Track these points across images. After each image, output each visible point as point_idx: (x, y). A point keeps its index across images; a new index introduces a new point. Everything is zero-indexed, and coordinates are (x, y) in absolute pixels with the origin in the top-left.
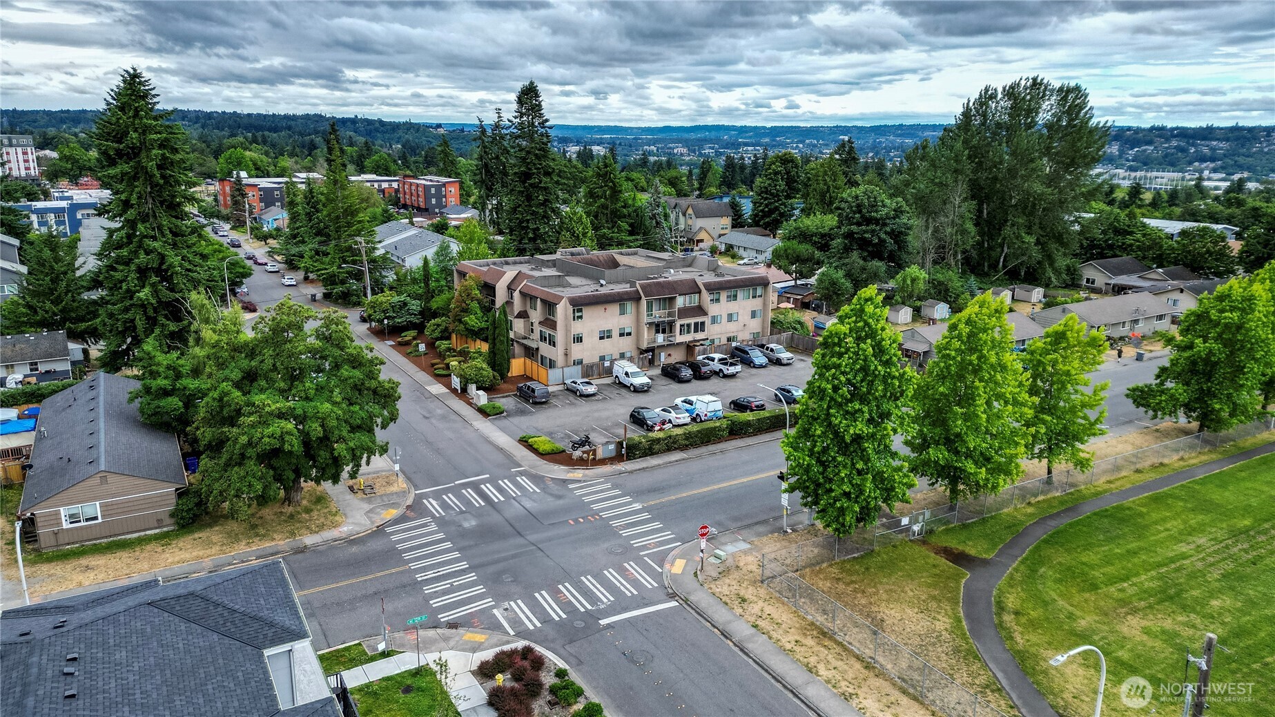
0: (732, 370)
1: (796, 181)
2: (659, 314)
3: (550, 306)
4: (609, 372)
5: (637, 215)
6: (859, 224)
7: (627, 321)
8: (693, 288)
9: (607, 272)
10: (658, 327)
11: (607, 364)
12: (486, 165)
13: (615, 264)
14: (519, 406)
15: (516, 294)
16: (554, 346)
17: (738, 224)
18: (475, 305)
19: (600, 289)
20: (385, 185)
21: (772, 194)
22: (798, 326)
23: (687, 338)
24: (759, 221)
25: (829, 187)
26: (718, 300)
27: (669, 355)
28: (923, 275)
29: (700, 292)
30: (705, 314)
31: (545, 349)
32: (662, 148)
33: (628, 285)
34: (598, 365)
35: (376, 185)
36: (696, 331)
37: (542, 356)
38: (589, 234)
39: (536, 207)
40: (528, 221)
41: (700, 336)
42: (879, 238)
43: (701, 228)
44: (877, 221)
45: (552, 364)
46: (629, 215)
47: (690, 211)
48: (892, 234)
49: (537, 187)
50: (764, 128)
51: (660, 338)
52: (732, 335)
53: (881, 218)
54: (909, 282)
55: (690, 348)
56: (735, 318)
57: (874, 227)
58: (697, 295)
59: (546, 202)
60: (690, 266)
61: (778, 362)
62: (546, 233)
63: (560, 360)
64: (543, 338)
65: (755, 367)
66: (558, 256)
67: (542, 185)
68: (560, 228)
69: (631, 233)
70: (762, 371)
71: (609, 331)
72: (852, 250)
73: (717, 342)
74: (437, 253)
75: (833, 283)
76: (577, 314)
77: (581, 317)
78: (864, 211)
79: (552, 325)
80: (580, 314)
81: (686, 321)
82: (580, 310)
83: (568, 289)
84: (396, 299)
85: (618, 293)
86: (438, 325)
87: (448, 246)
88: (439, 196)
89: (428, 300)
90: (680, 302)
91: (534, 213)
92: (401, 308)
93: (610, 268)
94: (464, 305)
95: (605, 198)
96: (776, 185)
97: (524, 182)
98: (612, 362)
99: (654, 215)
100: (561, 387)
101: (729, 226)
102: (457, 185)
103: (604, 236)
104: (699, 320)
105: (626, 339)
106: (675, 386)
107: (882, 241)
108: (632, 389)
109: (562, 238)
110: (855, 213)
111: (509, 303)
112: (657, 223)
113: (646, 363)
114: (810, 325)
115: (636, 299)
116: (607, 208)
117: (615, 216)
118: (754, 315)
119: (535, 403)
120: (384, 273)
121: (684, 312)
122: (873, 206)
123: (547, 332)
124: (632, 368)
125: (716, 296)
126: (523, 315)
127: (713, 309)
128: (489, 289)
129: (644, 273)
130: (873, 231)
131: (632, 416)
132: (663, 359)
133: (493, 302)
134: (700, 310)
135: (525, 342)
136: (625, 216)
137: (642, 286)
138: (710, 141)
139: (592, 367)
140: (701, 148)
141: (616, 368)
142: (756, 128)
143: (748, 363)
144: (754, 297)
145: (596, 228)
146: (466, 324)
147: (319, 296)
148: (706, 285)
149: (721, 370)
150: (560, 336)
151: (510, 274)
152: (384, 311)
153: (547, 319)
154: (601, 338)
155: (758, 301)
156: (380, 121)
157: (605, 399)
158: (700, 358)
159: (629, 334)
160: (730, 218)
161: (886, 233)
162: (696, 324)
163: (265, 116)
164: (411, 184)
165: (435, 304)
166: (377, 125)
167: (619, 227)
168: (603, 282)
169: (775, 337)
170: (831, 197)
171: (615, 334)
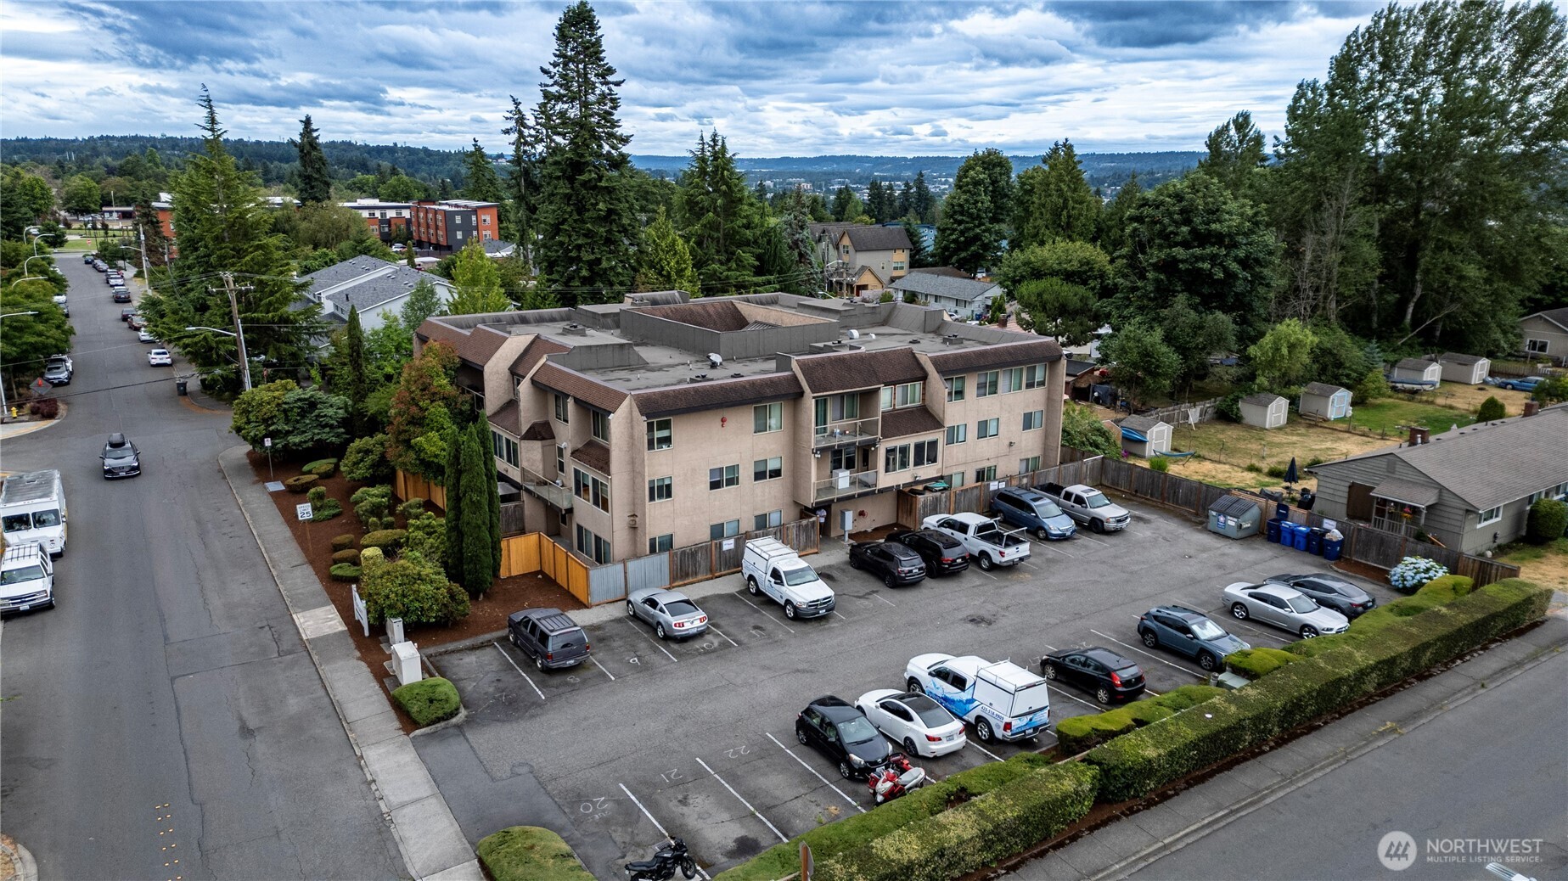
0: (1012, 554)
1: (1006, 196)
2: (841, 430)
3: (596, 415)
4: (733, 562)
5: (769, 242)
6: (1186, 245)
7: (770, 445)
8: (910, 370)
9: (726, 337)
10: (839, 458)
11: (728, 545)
12: (526, 172)
13: (740, 322)
14: (508, 679)
15: (525, 387)
16: (605, 508)
17: (917, 262)
18: (438, 410)
19: (711, 373)
20: (391, 214)
21: (971, 215)
22: (1100, 440)
23: (900, 477)
24: (951, 257)
25: (1066, 200)
26: (960, 394)
27: (862, 514)
28: (1310, 338)
29: (924, 377)
30: (937, 424)
31: (585, 512)
32: (780, 183)
33: (772, 365)
34: (706, 549)
35: (378, 214)
36: (919, 462)
37: (580, 528)
38: (688, 272)
39: (593, 223)
40: (579, 247)
41: (927, 471)
42: (1225, 270)
43: (863, 268)
44: (1219, 239)
45: (601, 554)
46: (756, 242)
47: (846, 241)
48: (1244, 263)
49: (595, 187)
50: (905, 159)
51: (843, 479)
52: (986, 465)
53: (1230, 235)
54: (1285, 351)
55: (904, 497)
56: (992, 431)
57: (1215, 249)
58: (918, 385)
59: (610, 216)
60: (884, 323)
61: (1095, 527)
62: (612, 268)
63: (619, 543)
64: (580, 487)
65: (1048, 538)
66: (627, 304)
67: (603, 184)
68: (638, 262)
69: (759, 271)
70: (1066, 549)
71: (734, 469)
72: (1174, 293)
73: (956, 481)
74: (411, 305)
75: (1146, 354)
76: (658, 434)
77: (667, 440)
78: (1197, 220)
79: (600, 459)
80: (665, 433)
81: (898, 442)
82: (665, 425)
83: (641, 374)
84: (297, 392)
85: (753, 384)
86: (367, 452)
87: (432, 292)
88: (467, 228)
89: (360, 396)
90: (886, 399)
91: (588, 234)
92: (303, 413)
93: (729, 329)
94: (414, 410)
95: (715, 212)
96: (977, 202)
97: (571, 180)
98: (742, 539)
99: (796, 243)
100: (618, 611)
101: (906, 265)
102: (495, 211)
103: (713, 275)
104: (926, 437)
105: (768, 483)
106: (887, 599)
107: (1230, 276)
108: (790, 612)
109: (640, 278)
110: (1177, 224)
111: (511, 405)
112: (801, 255)
113: (815, 535)
114: (1117, 433)
115: (794, 396)
116: (718, 230)
117: (732, 243)
118: (1028, 422)
119: (548, 671)
120: (312, 342)
121: (897, 422)
122: (1214, 212)
123: (591, 474)
124: (787, 559)
125: (956, 386)
126: (541, 432)
127: (954, 413)
128: (470, 374)
129: (803, 340)
130: (1213, 258)
131: (802, 724)
132: (849, 526)
133: (480, 402)
134: (926, 417)
135: (543, 492)
136: (748, 243)
137: (805, 367)
138: (840, 175)
139: (694, 554)
140: (828, 183)
141: (748, 556)
142: (894, 159)
143: (1037, 532)
144: (1030, 385)
145: (698, 265)
146: (420, 450)
147: (194, 384)
148: (936, 362)
149: (984, 554)
150: (618, 485)
151: (515, 344)
152: (267, 421)
153: (590, 444)
154: (715, 485)
155: (1038, 393)
156: (425, 150)
157: (725, 645)
158: (931, 521)
159: (776, 473)
160: (907, 253)
161: (1237, 259)
162: (919, 447)
163: (278, 144)
164: (427, 211)
165: (372, 404)
166: (422, 155)
167: (739, 261)
168: (716, 358)
169: (1071, 466)
170: (1069, 217)
171: (746, 473)
